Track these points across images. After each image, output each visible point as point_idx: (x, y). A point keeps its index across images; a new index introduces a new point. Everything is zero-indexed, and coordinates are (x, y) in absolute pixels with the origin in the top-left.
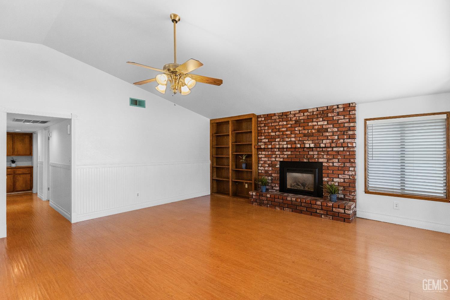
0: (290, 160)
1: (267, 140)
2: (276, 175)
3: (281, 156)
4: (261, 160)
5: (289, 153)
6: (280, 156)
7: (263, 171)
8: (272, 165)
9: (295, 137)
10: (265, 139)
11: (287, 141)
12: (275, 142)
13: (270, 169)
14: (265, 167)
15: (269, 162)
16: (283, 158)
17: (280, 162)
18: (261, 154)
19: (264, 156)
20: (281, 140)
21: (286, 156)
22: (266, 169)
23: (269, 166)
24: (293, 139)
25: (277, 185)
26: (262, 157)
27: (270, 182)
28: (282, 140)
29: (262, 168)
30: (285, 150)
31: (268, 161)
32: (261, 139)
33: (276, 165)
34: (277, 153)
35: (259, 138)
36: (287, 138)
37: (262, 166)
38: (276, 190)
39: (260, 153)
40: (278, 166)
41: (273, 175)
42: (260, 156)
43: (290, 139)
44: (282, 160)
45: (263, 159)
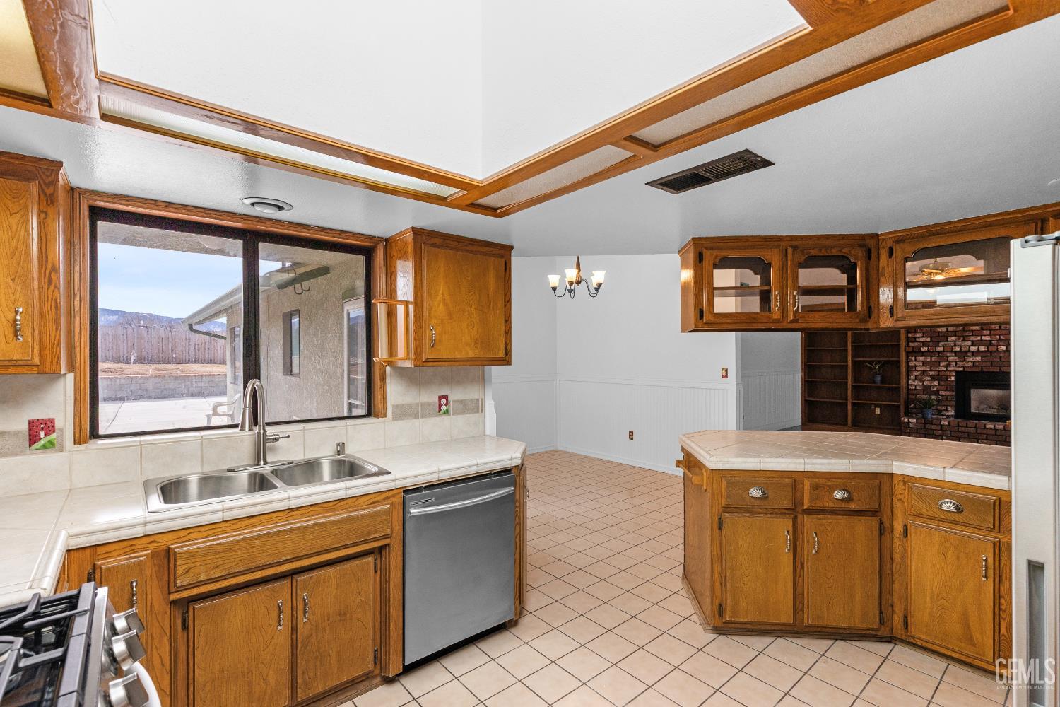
0: (978, 370)
1: (929, 339)
2: (948, 393)
3: (961, 364)
4: (915, 370)
5: (979, 359)
6: (956, 364)
7: (918, 387)
8: (940, 377)
9: (990, 335)
10: (923, 337)
11: (973, 342)
12: (947, 341)
13: (936, 383)
14: (923, 381)
15: (931, 373)
16: (964, 367)
17: (957, 372)
18: (915, 360)
19: (921, 364)
20: (959, 339)
21: (970, 364)
22: (926, 383)
23: (933, 378)
24: (987, 338)
25: (949, 409)
26: (916, 366)
27: (935, 403)
28: (962, 339)
29: (916, 383)
30: (969, 354)
31: (931, 370)
32: (915, 338)
33: (947, 377)
34: (950, 359)
35: (910, 335)
36: (973, 335)
37: (916, 379)
38: (949, 416)
39: (913, 358)
40: (953, 379)
41: (942, 393)
42: (912, 364)
43: (979, 338)
44: (961, 369)
45: (918, 368)
